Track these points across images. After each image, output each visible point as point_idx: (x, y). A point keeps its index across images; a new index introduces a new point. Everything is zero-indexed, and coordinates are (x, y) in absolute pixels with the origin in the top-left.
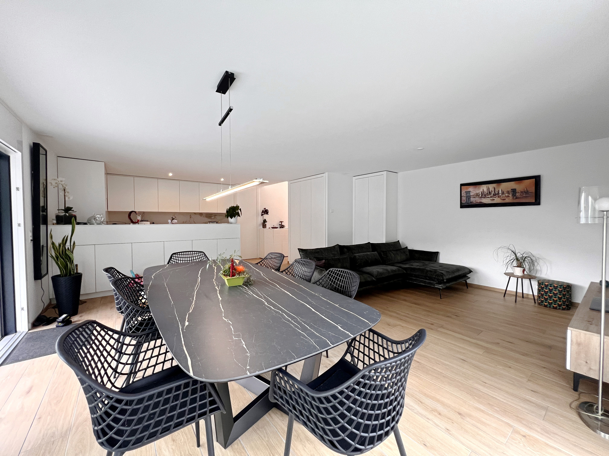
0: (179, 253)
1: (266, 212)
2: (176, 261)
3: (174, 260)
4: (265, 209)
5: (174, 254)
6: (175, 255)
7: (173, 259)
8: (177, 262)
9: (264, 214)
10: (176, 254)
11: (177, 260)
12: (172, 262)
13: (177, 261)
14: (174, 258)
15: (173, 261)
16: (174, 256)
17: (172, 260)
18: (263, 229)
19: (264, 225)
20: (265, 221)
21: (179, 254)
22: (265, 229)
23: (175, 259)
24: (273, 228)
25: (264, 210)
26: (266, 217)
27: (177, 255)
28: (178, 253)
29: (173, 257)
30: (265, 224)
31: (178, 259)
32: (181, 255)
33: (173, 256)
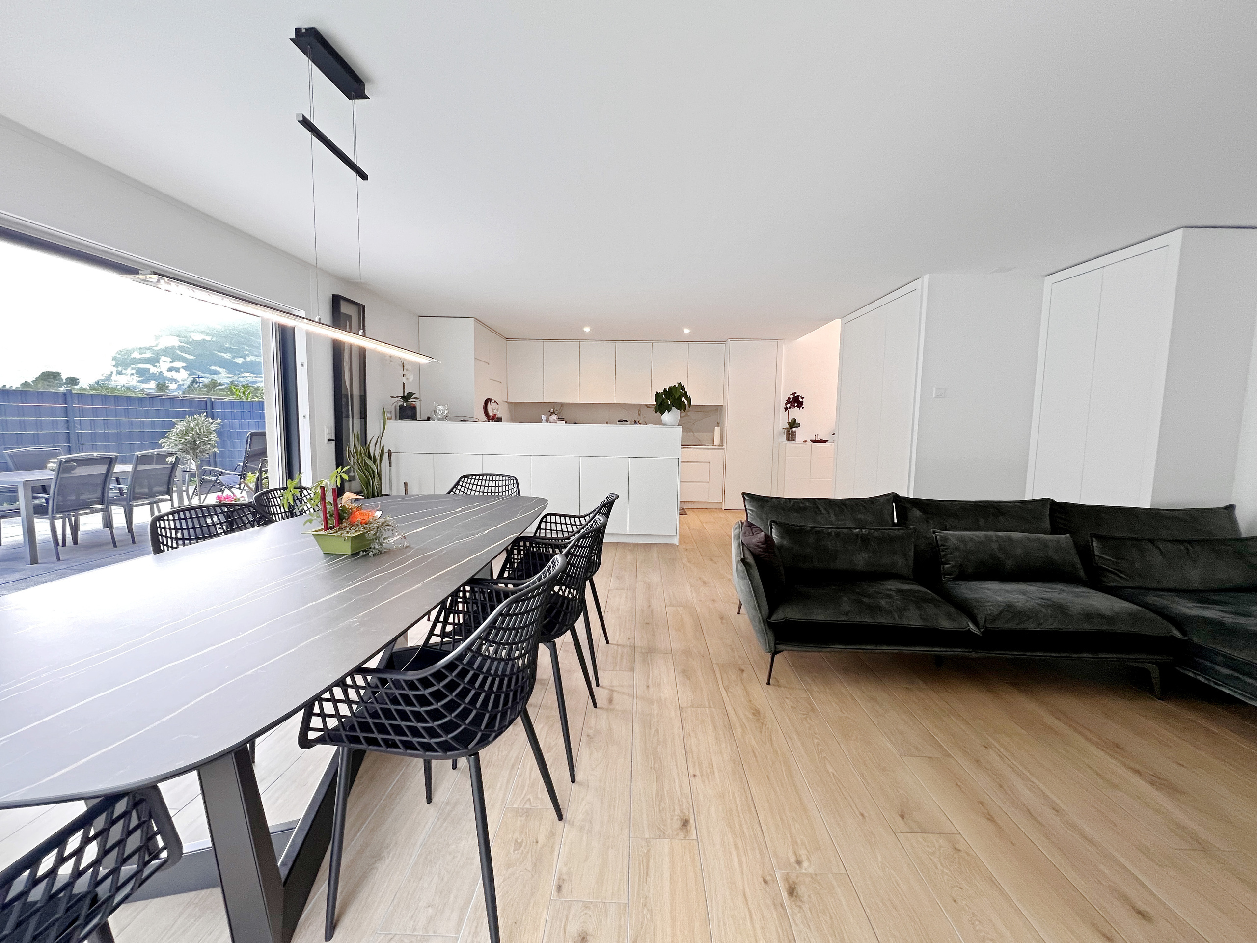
0: (476, 475)
1: (796, 401)
2: (466, 491)
3: (462, 489)
4: (794, 394)
5: (465, 477)
6: (466, 480)
7: (462, 486)
8: (469, 493)
9: (790, 408)
10: (468, 478)
11: (468, 488)
12: (457, 492)
13: (469, 491)
14: (464, 484)
15: (460, 490)
16: (463, 482)
17: (459, 487)
18: (787, 442)
19: (789, 434)
20: (793, 424)
21: (474, 477)
22: (790, 444)
23: (465, 487)
24: (814, 441)
25: (792, 397)
26: (796, 413)
27: (470, 480)
28: (472, 475)
29: (461, 483)
30: (792, 432)
31: (470, 488)
32: (479, 479)
33: (462, 480)
